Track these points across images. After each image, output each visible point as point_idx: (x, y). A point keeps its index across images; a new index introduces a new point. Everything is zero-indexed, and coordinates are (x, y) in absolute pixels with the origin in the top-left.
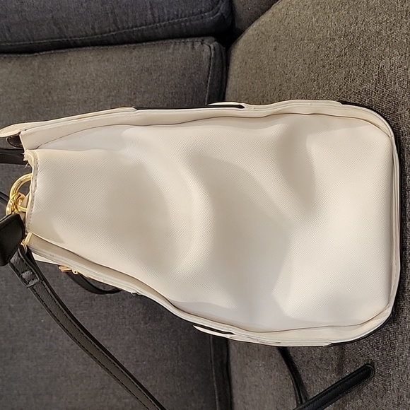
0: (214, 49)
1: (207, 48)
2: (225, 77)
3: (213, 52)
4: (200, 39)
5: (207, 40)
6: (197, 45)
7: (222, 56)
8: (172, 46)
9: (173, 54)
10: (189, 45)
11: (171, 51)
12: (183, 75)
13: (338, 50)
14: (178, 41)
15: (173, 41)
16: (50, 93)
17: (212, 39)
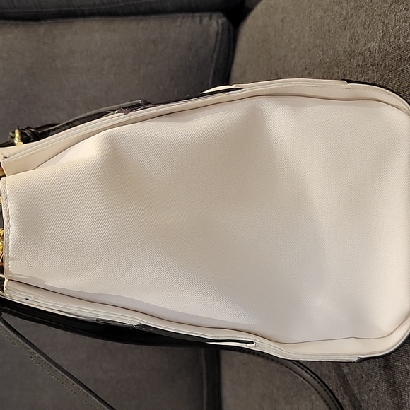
0: (223, 24)
1: (215, 23)
2: (231, 54)
3: (221, 28)
4: (208, 14)
5: (215, 15)
6: (206, 20)
7: (229, 33)
8: (180, 20)
9: (180, 27)
10: (197, 19)
11: (178, 24)
12: (190, 48)
13: (344, 12)
14: (186, 15)
15: (181, 15)
16: (54, 60)
17: (221, 14)
